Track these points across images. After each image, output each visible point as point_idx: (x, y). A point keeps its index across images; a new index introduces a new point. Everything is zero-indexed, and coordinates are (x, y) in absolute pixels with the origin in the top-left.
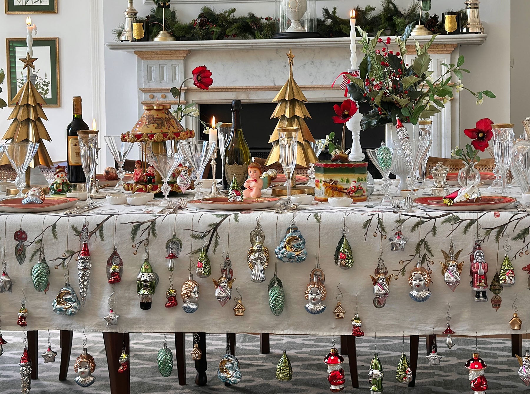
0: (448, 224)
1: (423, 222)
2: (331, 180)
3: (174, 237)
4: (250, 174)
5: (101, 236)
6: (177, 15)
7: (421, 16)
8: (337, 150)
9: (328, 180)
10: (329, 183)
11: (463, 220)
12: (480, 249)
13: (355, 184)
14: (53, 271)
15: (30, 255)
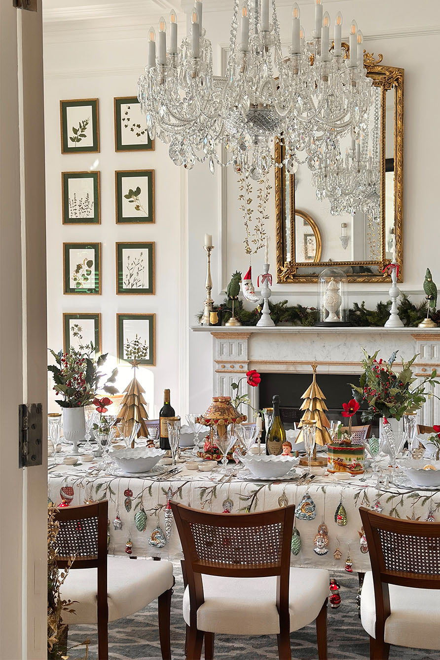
0: (411, 499)
1: (394, 496)
2: (339, 459)
3: (228, 499)
4: (284, 450)
5: (180, 495)
6: (243, 304)
7: (429, 310)
8: (345, 434)
9: (336, 458)
10: (337, 460)
11: (421, 497)
12: (432, 517)
13: (354, 462)
14: (149, 517)
15: (135, 506)
